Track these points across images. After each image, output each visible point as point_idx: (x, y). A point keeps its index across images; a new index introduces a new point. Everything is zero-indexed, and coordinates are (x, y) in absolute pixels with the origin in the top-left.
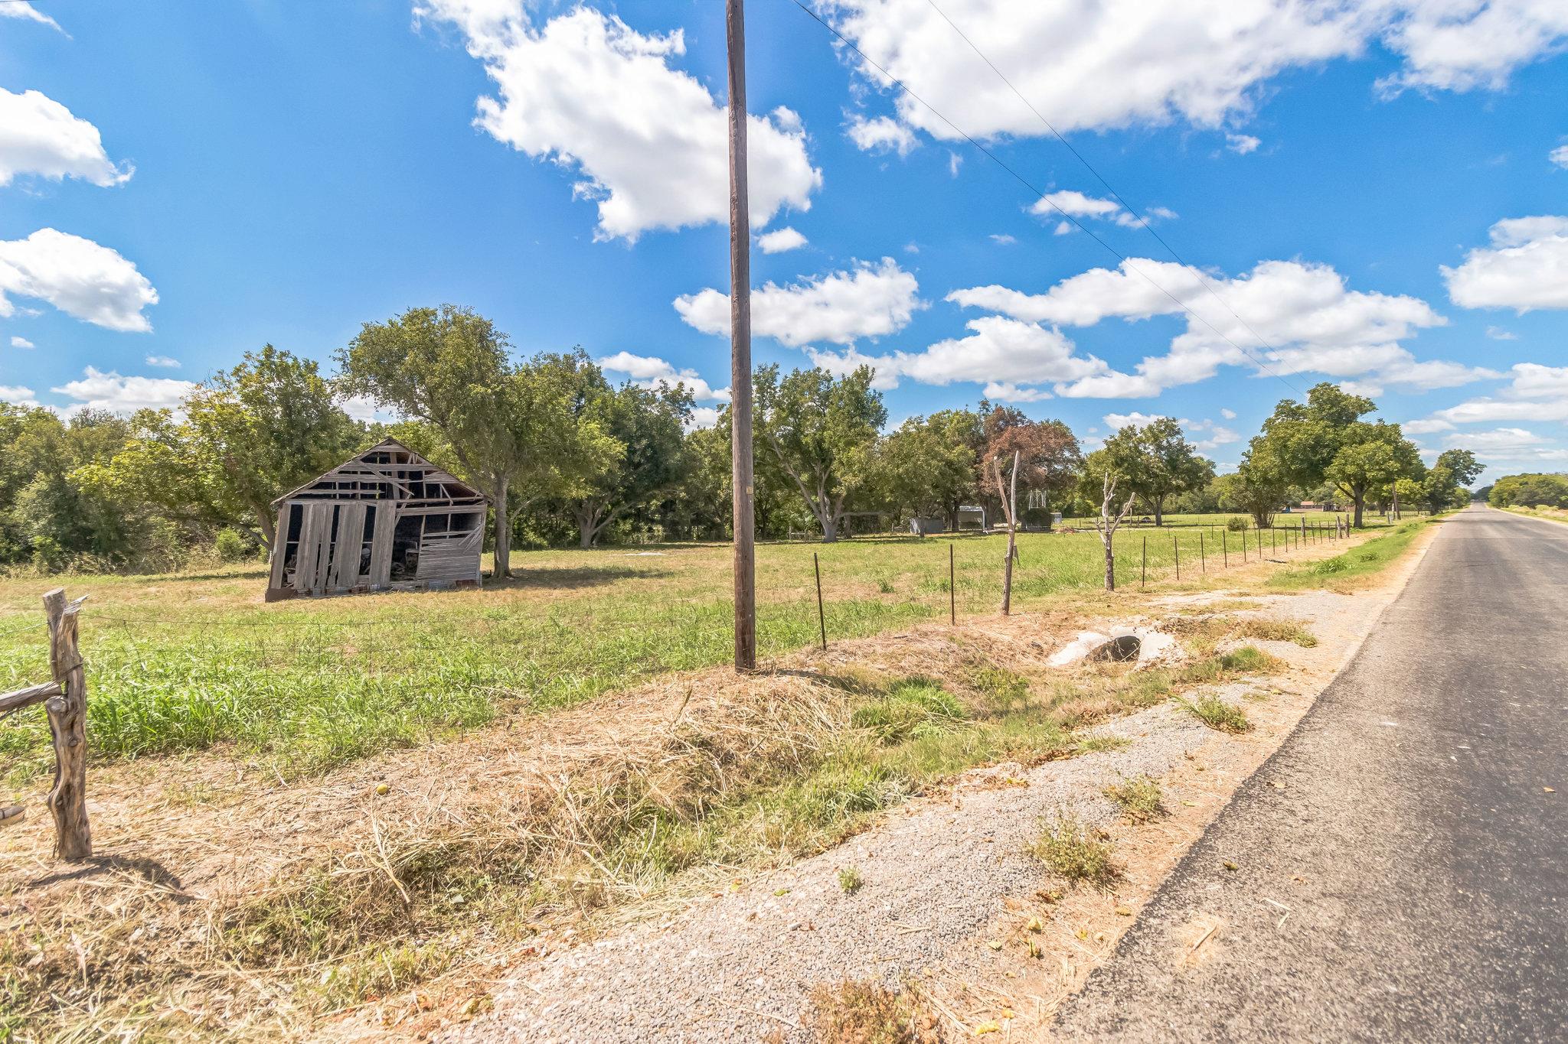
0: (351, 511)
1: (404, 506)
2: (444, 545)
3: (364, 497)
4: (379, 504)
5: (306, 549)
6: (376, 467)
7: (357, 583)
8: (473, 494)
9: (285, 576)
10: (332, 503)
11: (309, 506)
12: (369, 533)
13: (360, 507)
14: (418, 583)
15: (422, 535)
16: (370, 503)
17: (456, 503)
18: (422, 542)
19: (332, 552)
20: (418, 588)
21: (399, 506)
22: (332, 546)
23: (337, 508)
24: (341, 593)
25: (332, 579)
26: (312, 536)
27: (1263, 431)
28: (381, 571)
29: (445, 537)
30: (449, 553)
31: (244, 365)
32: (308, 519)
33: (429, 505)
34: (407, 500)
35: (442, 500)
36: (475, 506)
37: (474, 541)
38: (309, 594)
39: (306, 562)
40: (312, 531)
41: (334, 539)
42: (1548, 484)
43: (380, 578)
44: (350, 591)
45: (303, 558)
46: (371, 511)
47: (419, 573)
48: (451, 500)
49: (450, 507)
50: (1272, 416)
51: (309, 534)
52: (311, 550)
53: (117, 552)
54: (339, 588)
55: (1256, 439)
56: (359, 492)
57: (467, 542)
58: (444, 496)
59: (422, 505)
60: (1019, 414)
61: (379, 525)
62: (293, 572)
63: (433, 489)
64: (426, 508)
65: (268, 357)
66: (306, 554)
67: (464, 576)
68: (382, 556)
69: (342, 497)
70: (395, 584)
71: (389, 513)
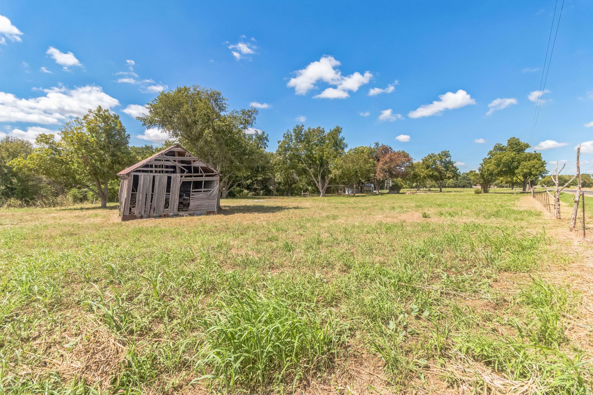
0: (160, 179)
1: (184, 176)
2: (201, 195)
3: (167, 172)
4: (173, 175)
5: (140, 196)
6: (171, 158)
7: (163, 212)
8: (213, 172)
9: (130, 209)
10: (152, 174)
11: (142, 175)
12: (168, 190)
13: (165, 176)
14: (190, 212)
15: (191, 190)
16: (169, 175)
17: (206, 176)
18: (191, 193)
19: (152, 198)
20: (190, 215)
21: (181, 177)
22: (152, 195)
23: (154, 177)
24: (156, 217)
25: (152, 210)
26: (143, 190)
27: (488, 155)
28: (174, 206)
29: (201, 191)
30: (203, 199)
31: (88, 115)
32: (141, 182)
33: (194, 176)
34: (185, 174)
35: (200, 174)
36: (214, 177)
37: (214, 193)
38: (142, 217)
39: (140, 202)
40: (143, 188)
41: (153, 191)
42: (561, 179)
43: (173, 210)
44: (160, 216)
45: (139, 200)
46: (169, 178)
47: (190, 208)
48: (204, 174)
49: (204, 177)
50: (492, 150)
51: (141, 189)
52: (142, 197)
53: (27, 199)
54: (155, 215)
55: (485, 158)
56: (164, 169)
57: (211, 194)
58: (201, 172)
59: (191, 176)
60: (390, 148)
61: (173, 185)
62: (134, 207)
63: (196, 170)
64: (193, 178)
65: (99, 111)
66: (140, 198)
67: (210, 209)
68: (174, 200)
69: (156, 172)
70: (181, 213)
71: (177, 179)
